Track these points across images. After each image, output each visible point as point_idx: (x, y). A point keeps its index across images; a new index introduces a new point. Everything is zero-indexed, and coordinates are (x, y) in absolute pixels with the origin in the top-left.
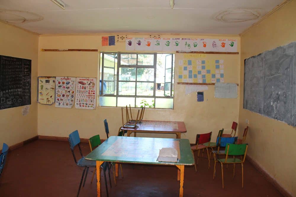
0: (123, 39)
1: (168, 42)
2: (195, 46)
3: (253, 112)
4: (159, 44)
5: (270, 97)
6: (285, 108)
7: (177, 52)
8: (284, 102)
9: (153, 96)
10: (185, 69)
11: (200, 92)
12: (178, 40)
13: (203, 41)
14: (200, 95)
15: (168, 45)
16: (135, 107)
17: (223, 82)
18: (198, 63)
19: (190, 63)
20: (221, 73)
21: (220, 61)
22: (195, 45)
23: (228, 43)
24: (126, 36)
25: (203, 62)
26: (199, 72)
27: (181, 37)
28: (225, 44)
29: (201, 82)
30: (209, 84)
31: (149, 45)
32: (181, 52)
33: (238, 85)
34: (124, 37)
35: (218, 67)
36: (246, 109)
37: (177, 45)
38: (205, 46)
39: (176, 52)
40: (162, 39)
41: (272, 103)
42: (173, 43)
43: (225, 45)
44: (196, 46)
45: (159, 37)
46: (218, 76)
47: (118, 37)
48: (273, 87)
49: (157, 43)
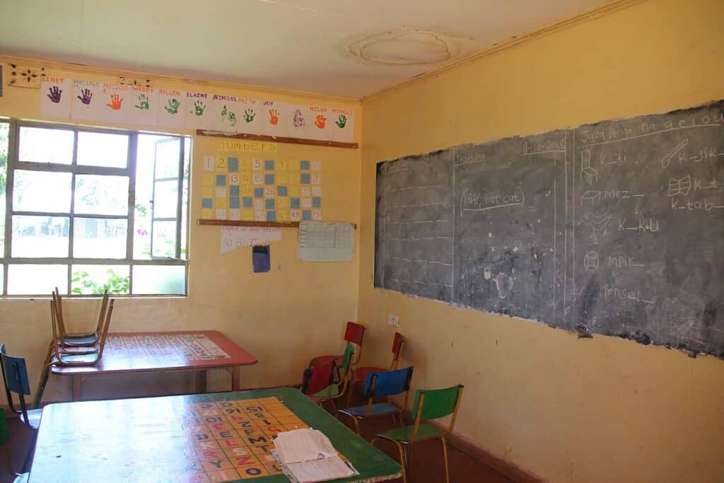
0: (32, 78)
1: (174, 101)
2: (248, 121)
3: (417, 297)
4: (147, 106)
5: (481, 259)
6: (537, 287)
7: (200, 132)
8: (534, 272)
9: (126, 260)
10: (221, 180)
11: (261, 247)
12: (201, 99)
13: (269, 107)
14: (261, 255)
15: (173, 109)
16: (69, 295)
17: (320, 218)
18: (256, 167)
19: (233, 165)
20: (315, 195)
21: (312, 163)
22: (248, 116)
23: (332, 118)
24: (43, 69)
25: (269, 165)
26: (259, 193)
27: (210, 91)
28: (324, 119)
29: (263, 219)
30: (285, 225)
31: (116, 105)
32: (211, 133)
33: (355, 227)
34: (36, 74)
35: (305, 179)
36: (387, 287)
37: (199, 111)
38: (274, 121)
39: (195, 133)
40: (156, 91)
41: (487, 275)
42: (187, 104)
43: (326, 122)
44: (252, 120)
45: (148, 86)
46: (306, 204)
47: (14, 70)
48: (490, 235)
49: (142, 103)
